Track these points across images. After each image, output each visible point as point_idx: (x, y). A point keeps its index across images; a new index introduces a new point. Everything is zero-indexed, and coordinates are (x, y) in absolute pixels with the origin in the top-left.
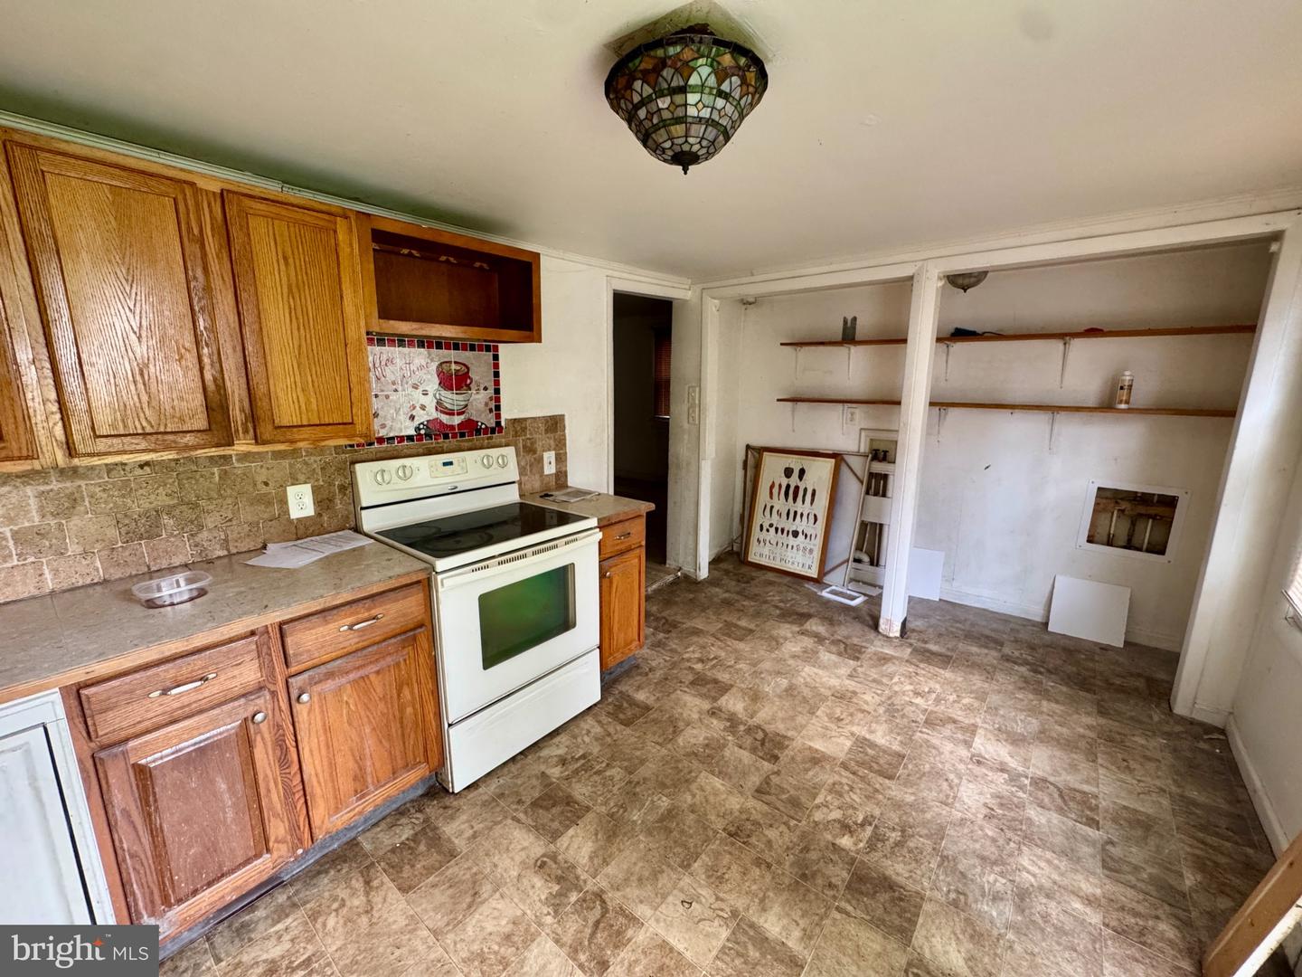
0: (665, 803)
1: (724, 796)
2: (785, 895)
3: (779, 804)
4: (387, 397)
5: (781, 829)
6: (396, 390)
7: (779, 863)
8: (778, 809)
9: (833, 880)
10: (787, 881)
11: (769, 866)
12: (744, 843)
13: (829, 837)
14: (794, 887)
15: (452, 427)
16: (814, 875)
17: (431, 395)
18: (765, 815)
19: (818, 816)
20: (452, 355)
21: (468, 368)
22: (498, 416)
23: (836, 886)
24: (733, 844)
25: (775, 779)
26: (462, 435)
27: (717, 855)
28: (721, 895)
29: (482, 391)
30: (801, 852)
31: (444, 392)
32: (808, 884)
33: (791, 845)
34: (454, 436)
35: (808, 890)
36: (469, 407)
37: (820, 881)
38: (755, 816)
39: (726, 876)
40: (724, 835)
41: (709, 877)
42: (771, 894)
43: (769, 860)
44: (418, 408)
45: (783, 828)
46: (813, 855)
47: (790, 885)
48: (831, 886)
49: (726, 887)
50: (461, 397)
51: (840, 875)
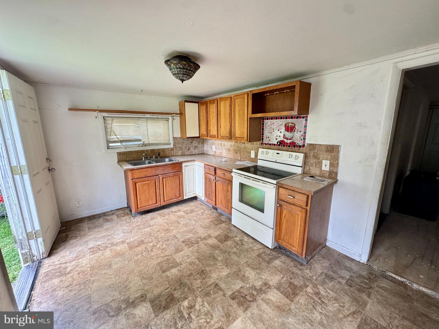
0: (220, 258)
1: (218, 273)
2: (179, 276)
3: (209, 289)
4: (271, 133)
5: (199, 285)
6: (274, 131)
7: (189, 279)
8: (207, 287)
9: (176, 291)
10: (182, 279)
11: (189, 276)
12: (199, 273)
13: (190, 299)
14: (180, 280)
15: (287, 143)
16: (180, 286)
17: (282, 132)
18: (206, 283)
19: (199, 299)
20: (290, 120)
21: (295, 125)
22: (304, 142)
23: (174, 291)
24: (199, 270)
25: (221, 293)
26: (289, 146)
27: (198, 265)
28: (187, 263)
29: (299, 133)
30: (189, 287)
31: (286, 132)
32: (179, 283)
33: (192, 285)
34: (287, 146)
35: (177, 283)
36: (294, 138)
37: (178, 287)
38: (207, 280)
39: (191, 266)
40: (203, 269)
41: (192, 262)
42: (181, 273)
43: (190, 277)
44: (278, 137)
45: (199, 286)
46: (186, 290)
47: (181, 279)
48: (175, 289)
49: (188, 265)
50: (291, 134)
51: (177, 294)
